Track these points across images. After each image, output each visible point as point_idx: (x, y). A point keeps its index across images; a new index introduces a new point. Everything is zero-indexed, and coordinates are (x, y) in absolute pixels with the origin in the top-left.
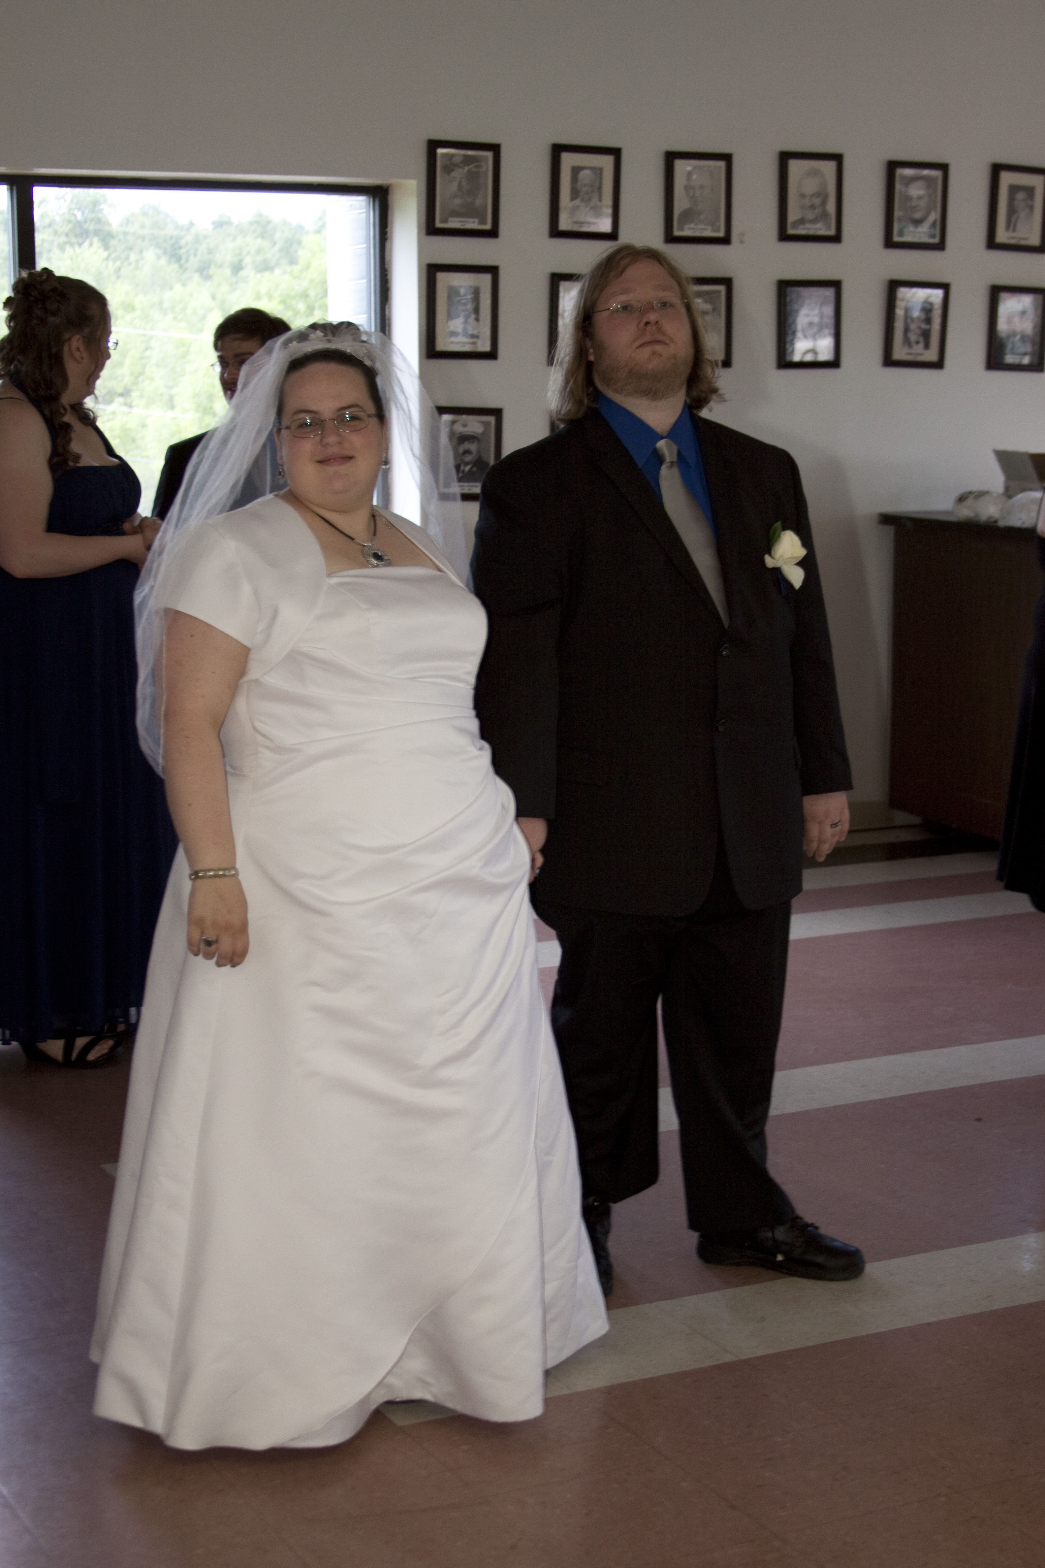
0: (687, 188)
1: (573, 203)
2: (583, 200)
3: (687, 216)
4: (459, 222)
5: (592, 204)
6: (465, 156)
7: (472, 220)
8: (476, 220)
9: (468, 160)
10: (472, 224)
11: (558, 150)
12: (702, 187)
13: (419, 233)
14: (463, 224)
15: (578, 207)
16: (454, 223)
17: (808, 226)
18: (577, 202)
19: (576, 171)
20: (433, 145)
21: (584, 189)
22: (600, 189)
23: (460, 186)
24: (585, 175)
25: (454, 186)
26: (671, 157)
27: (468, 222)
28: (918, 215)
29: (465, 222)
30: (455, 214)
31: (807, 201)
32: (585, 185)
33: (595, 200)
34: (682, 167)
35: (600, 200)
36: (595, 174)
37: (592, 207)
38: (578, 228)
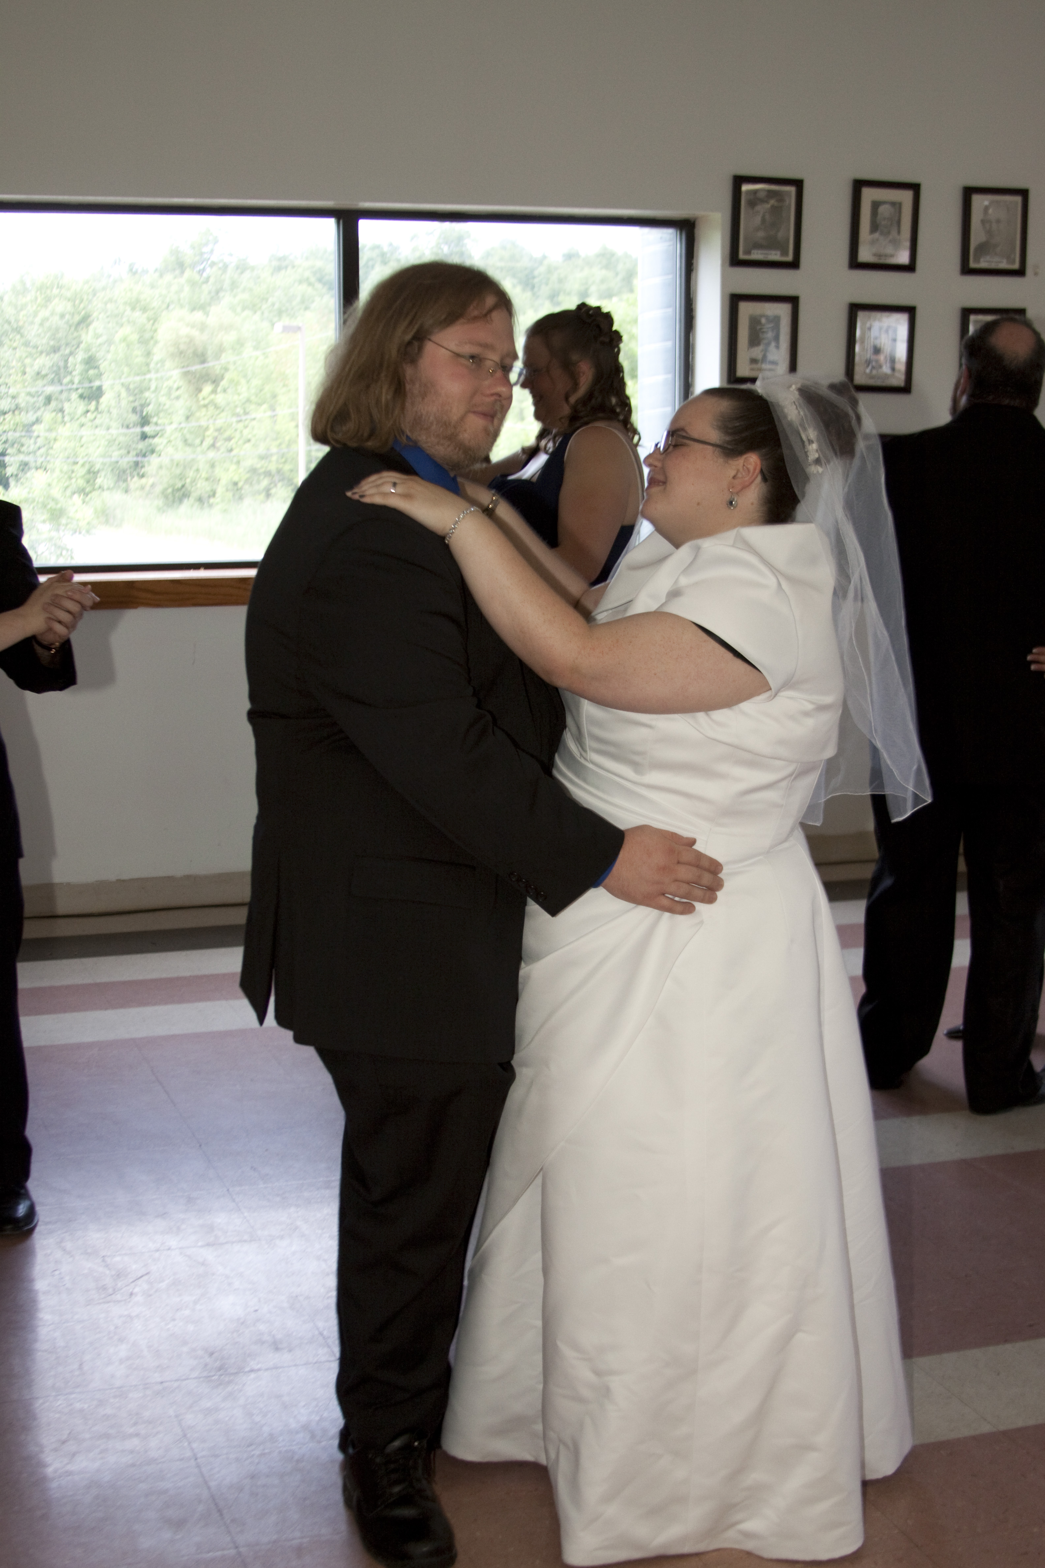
0: (983, 222)
1: (872, 236)
2: (882, 234)
3: (983, 248)
4: (762, 254)
5: (891, 237)
6: (769, 191)
7: (773, 252)
8: (779, 252)
9: (771, 194)
10: (775, 256)
11: (859, 185)
12: (998, 221)
13: (723, 265)
14: (766, 255)
15: (877, 240)
16: (757, 255)
18: (876, 235)
19: (876, 205)
20: (739, 181)
21: (883, 223)
22: (899, 223)
23: (763, 220)
24: (884, 210)
25: (758, 220)
26: (969, 192)
27: (771, 254)
29: (768, 253)
30: (758, 246)
32: (885, 219)
33: (894, 232)
34: (979, 202)
35: (899, 232)
36: (895, 208)
37: (891, 240)
38: (876, 260)
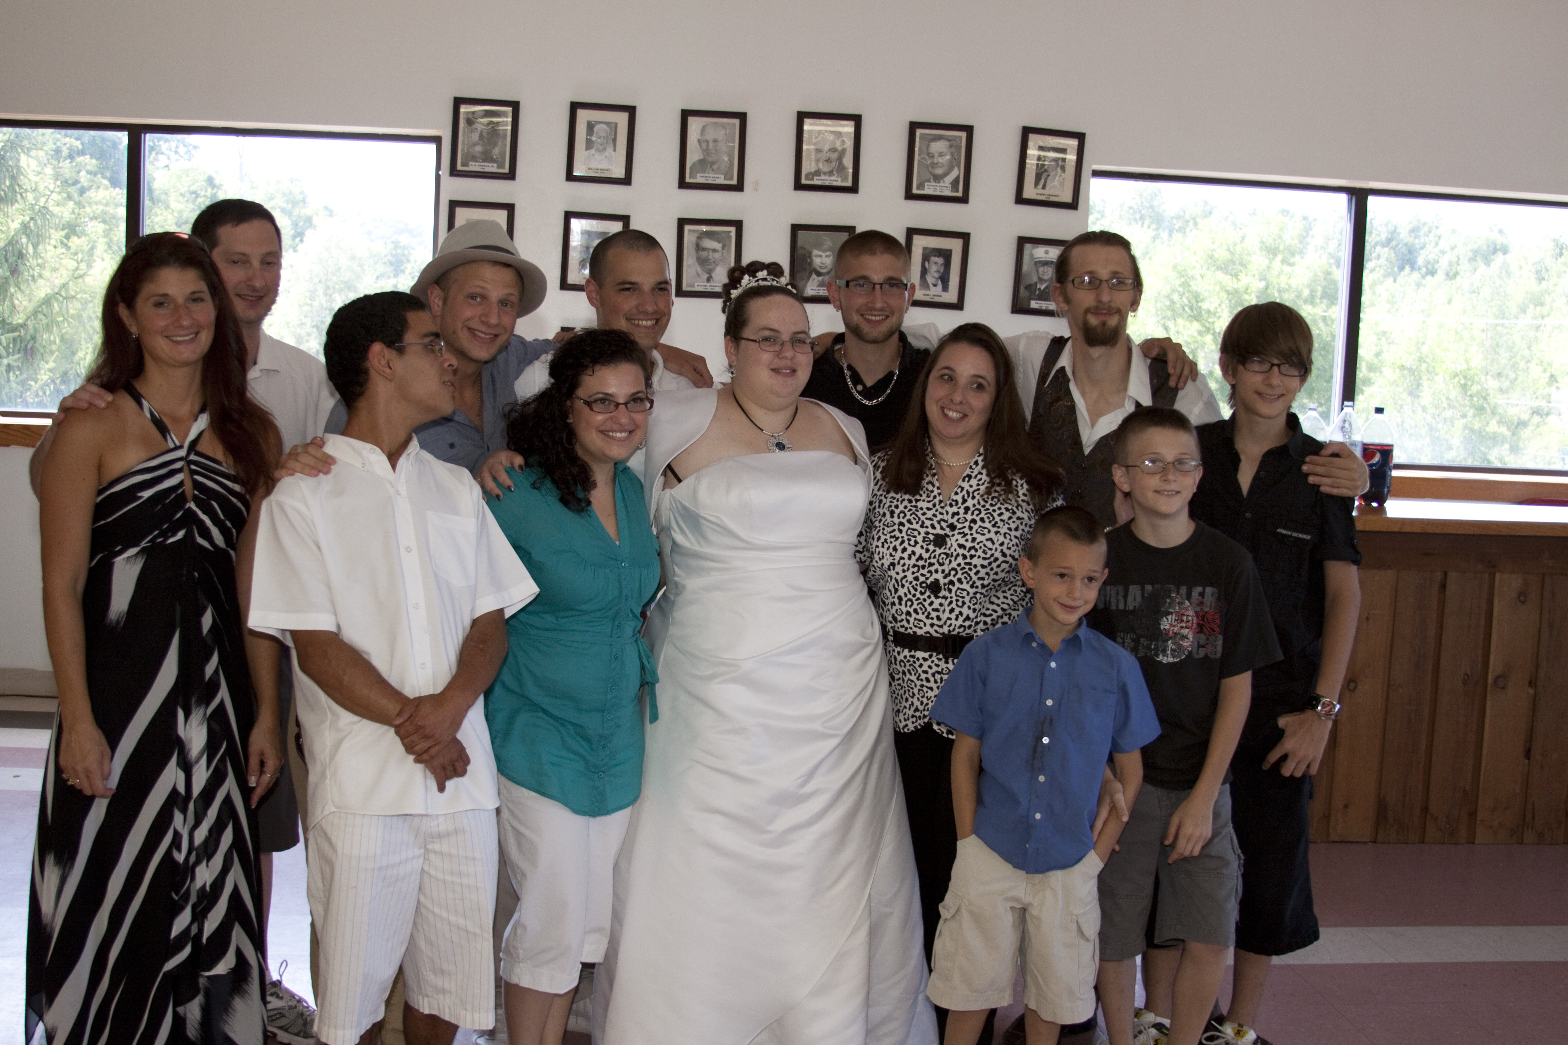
0: (699, 141)
1: (588, 151)
2: (598, 150)
3: (700, 165)
4: (479, 166)
5: (606, 154)
6: (486, 111)
7: (490, 165)
8: (495, 165)
9: (488, 114)
10: (492, 168)
11: (575, 107)
12: (715, 141)
14: (482, 167)
15: (594, 155)
16: (474, 167)
17: (823, 177)
18: (593, 151)
19: (590, 127)
20: (458, 102)
22: (614, 141)
23: (481, 135)
24: (600, 129)
25: (475, 137)
26: (686, 114)
27: (487, 166)
28: (939, 171)
29: (485, 166)
30: (475, 159)
31: (824, 156)
32: (600, 137)
33: (610, 150)
34: (695, 124)
35: (615, 150)
36: (610, 128)
37: (606, 157)
38: (592, 174)
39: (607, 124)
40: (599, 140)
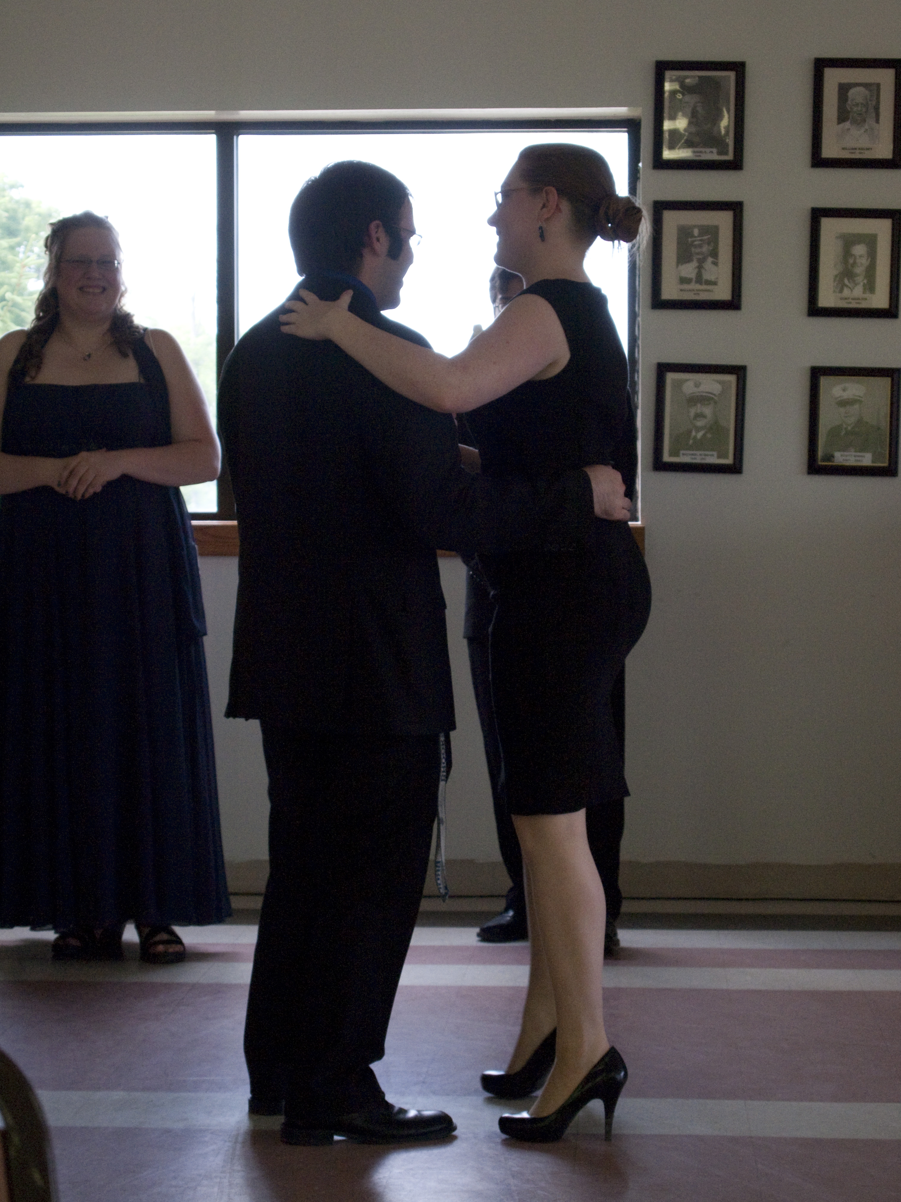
1: (841, 125)
2: (855, 122)
4: (693, 152)
5: (866, 127)
6: (703, 78)
7: (708, 150)
8: (715, 150)
9: (705, 82)
10: (710, 154)
11: (820, 65)
13: (644, 167)
14: (698, 154)
15: (849, 129)
16: (687, 154)
18: (847, 124)
19: (844, 89)
20: (660, 67)
22: (877, 108)
23: (694, 111)
24: (856, 95)
27: (705, 152)
29: (701, 152)
32: (857, 105)
33: (871, 121)
35: (877, 121)
36: (870, 91)
37: (866, 130)
38: (846, 155)
39: (866, 86)
40: (855, 109)
